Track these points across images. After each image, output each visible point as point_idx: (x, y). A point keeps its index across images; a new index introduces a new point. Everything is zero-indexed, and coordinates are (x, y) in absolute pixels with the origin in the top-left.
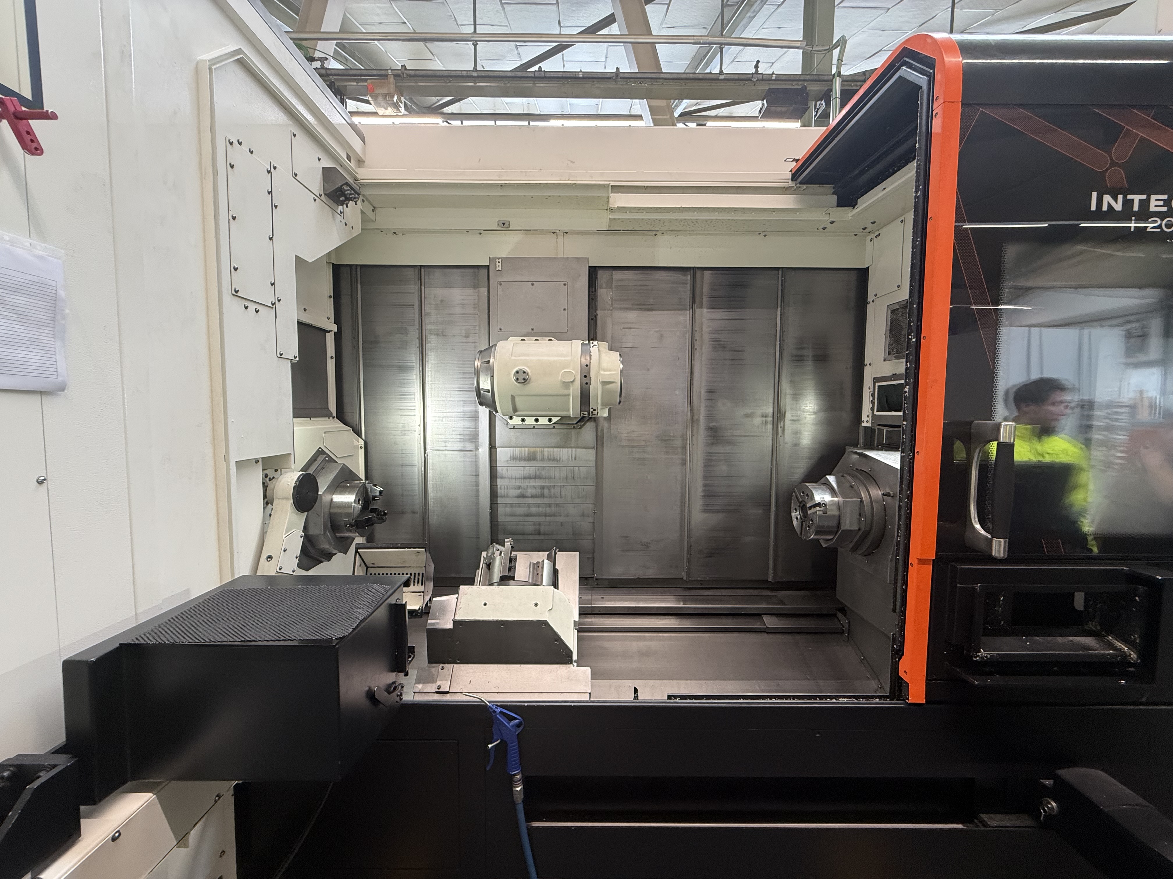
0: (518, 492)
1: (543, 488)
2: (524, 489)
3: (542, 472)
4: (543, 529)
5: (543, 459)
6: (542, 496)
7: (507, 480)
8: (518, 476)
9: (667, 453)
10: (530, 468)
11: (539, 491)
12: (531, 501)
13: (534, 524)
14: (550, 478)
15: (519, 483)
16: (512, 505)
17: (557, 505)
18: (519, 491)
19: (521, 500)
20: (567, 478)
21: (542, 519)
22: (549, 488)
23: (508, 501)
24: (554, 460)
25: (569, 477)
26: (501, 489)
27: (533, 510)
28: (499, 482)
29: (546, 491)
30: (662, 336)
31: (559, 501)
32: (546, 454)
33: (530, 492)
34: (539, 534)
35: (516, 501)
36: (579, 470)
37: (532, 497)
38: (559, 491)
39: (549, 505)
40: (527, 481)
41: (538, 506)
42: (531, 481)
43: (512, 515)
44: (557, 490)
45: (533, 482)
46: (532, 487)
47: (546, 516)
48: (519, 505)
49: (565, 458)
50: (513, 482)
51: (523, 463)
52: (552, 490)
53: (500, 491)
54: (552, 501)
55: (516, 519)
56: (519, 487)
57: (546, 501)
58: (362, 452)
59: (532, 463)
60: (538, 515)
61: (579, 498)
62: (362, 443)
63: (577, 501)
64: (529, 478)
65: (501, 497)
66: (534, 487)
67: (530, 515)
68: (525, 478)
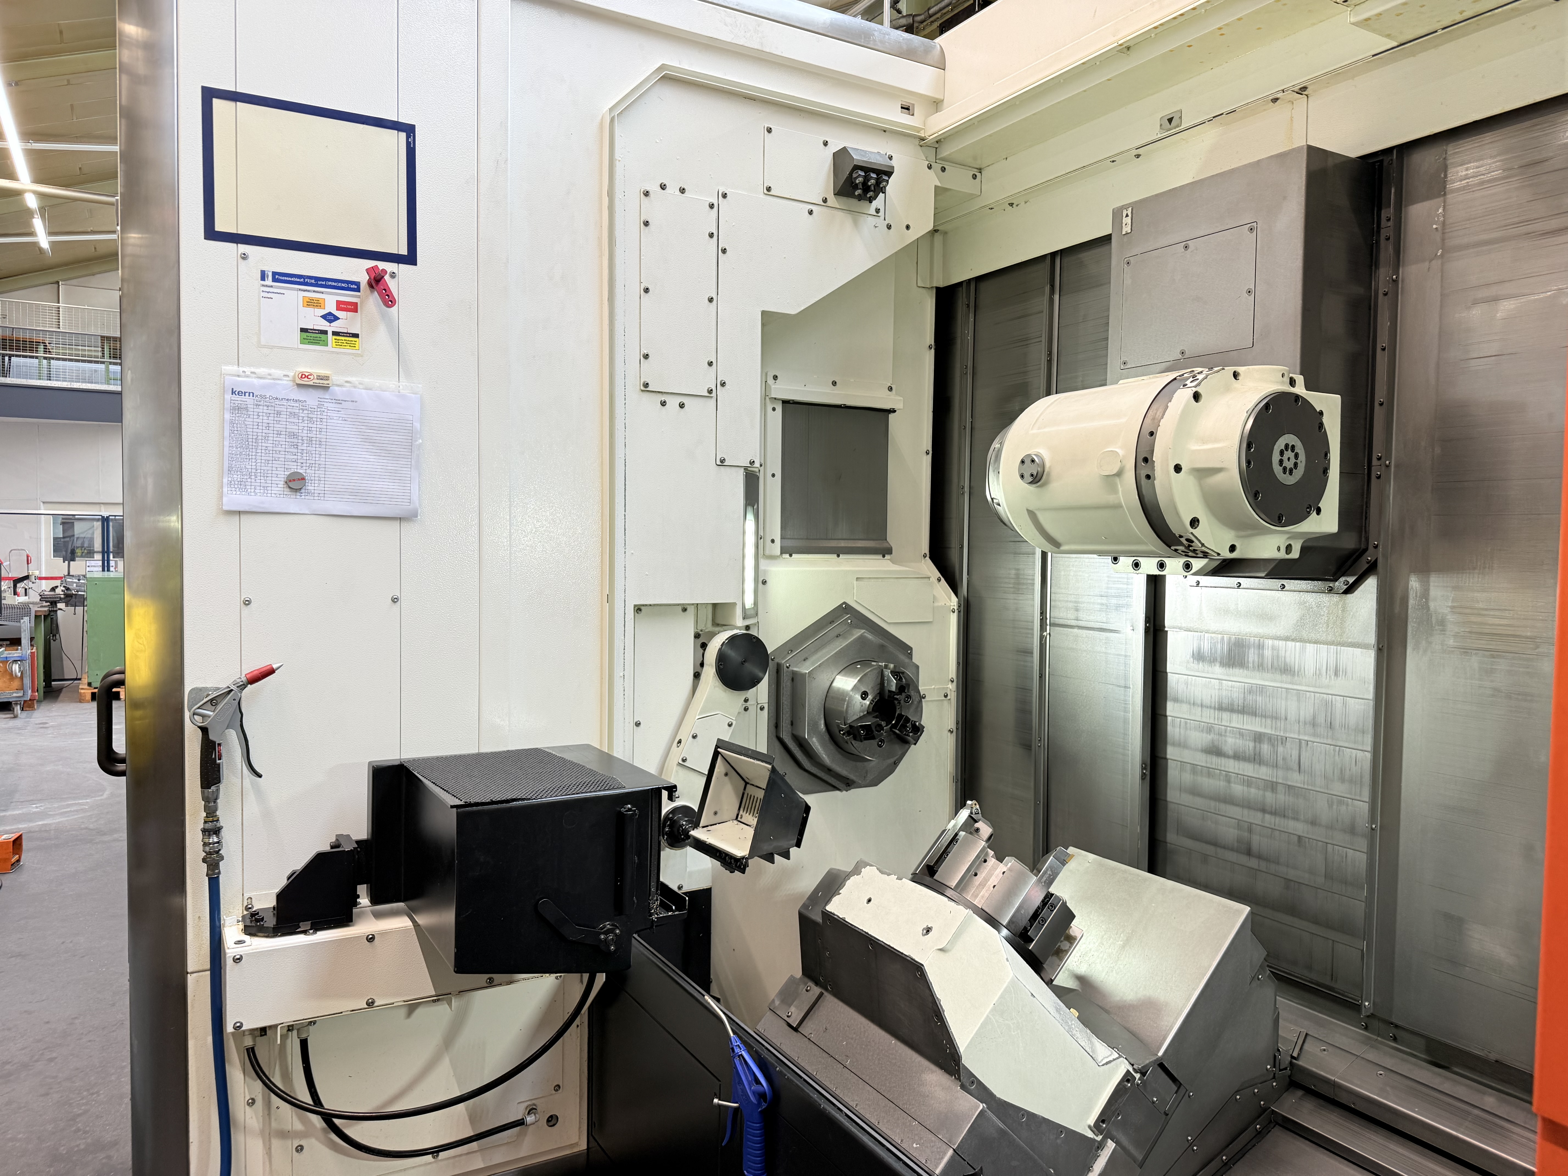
0: (1207, 739)
1: (1258, 738)
2: (1220, 734)
3: (1259, 699)
4: (1257, 841)
5: (1261, 666)
6: (1256, 759)
7: (1185, 707)
8: (1207, 701)
10: (1233, 686)
11: (1251, 745)
12: (1231, 766)
13: (1239, 824)
14: (1275, 717)
15: (1209, 717)
16: (1195, 770)
17: (1289, 789)
18: (1210, 737)
19: (1218, 761)
20: (1314, 724)
21: (1256, 818)
22: (1271, 739)
23: (1188, 756)
24: (1286, 670)
25: (1321, 719)
26: (1173, 726)
27: (1238, 789)
28: (1172, 710)
29: (1265, 748)
31: (1296, 780)
32: (1268, 653)
33: (1230, 743)
34: (1249, 852)
35: (1201, 759)
36: (1344, 704)
37: (1237, 756)
38: (1295, 753)
39: (1272, 786)
40: (1226, 715)
41: (1248, 782)
42: (1234, 716)
43: (1194, 792)
44: (1290, 751)
45: (1237, 722)
46: (1235, 732)
47: (1264, 811)
48: (1209, 772)
49: (1311, 670)
50: (1197, 714)
51: (1218, 671)
52: (1281, 749)
53: (1173, 731)
54: (1278, 776)
55: (1199, 802)
56: (1209, 729)
57: (1264, 773)
58: (956, 619)
59: (1239, 673)
60: (1247, 804)
61: (1342, 780)
62: (955, 602)
63: (1339, 789)
64: (1230, 709)
65: (1174, 744)
66: (1241, 734)
67: (1228, 800)
68: (1221, 708)
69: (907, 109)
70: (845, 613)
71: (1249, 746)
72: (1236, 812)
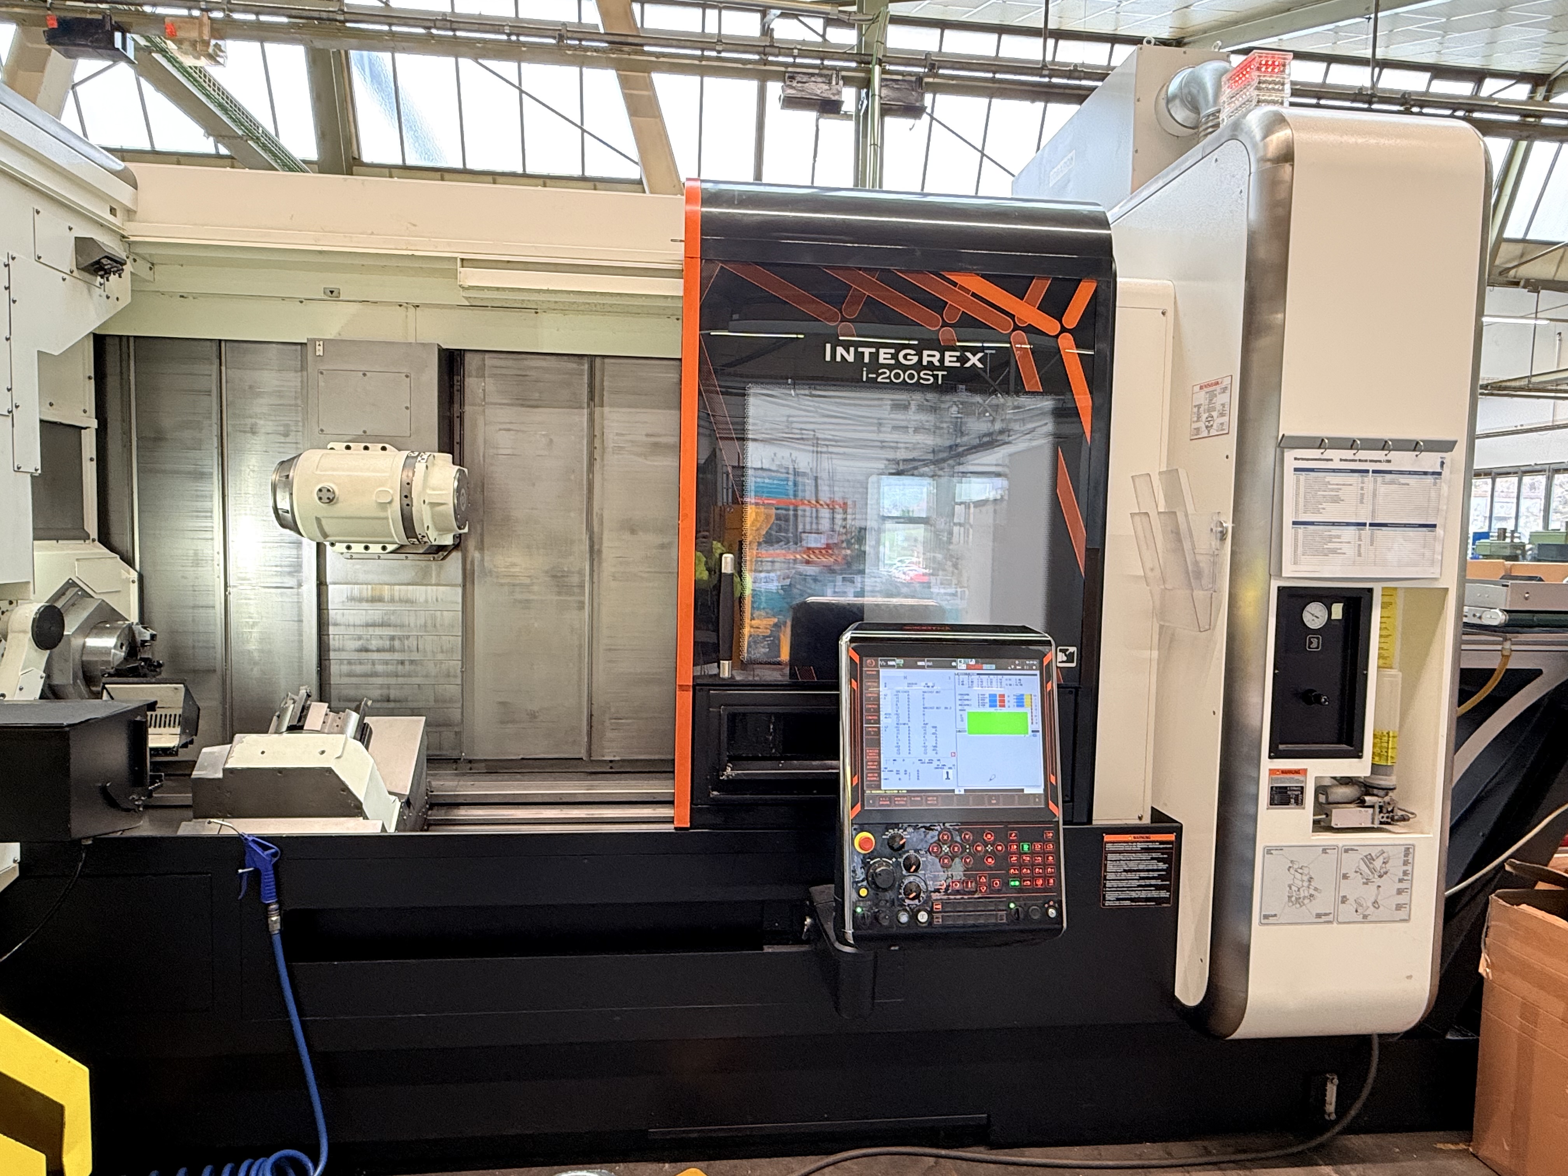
0: (358, 644)
1: (392, 638)
2: (367, 640)
3: (392, 617)
4: (393, 694)
5: (392, 601)
6: (392, 649)
7: (343, 627)
8: (358, 622)
9: (559, 593)
10: (375, 613)
11: (388, 642)
12: (375, 656)
13: (382, 686)
14: (402, 626)
15: (359, 631)
16: (350, 662)
17: (412, 662)
18: (360, 643)
19: (364, 655)
20: (425, 626)
21: (392, 681)
22: (400, 638)
23: (344, 655)
24: (408, 601)
25: (429, 622)
26: (334, 639)
27: (380, 668)
28: (332, 630)
29: (397, 643)
30: (551, 440)
31: (415, 656)
32: (397, 594)
33: (374, 644)
34: (388, 701)
35: (355, 656)
36: (442, 615)
37: (378, 651)
38: (415, 643)
39: (402, 663)
40: (371, 629)
41: (386, 662)
42: (377, 628)
43: (350, 675)
44: (412, 642)
45: (378, 631)
46: (377, 637)
47: (397, 676)
48: (361, 662)
49: (422, 600)
50: (351, 631)
51: (365, 605)
52: (406, 642)
53: (333, 643)
54: (405, 656)
55: (354, 680)
56: (360, 638)
57: (397, 656)
58: (134, 589)
59: (378, 605)
60: (388, 675)
61: (442, 652)
62: (134, 575)
63: (440, 657)
64: (374, 625)
65: (335, 650)
66: (381, 637)
67: (375, 674)
68: (367, 625)
69: (113, 211)
70: (71, 584)
71: (387, 643)
72: (379, 681)
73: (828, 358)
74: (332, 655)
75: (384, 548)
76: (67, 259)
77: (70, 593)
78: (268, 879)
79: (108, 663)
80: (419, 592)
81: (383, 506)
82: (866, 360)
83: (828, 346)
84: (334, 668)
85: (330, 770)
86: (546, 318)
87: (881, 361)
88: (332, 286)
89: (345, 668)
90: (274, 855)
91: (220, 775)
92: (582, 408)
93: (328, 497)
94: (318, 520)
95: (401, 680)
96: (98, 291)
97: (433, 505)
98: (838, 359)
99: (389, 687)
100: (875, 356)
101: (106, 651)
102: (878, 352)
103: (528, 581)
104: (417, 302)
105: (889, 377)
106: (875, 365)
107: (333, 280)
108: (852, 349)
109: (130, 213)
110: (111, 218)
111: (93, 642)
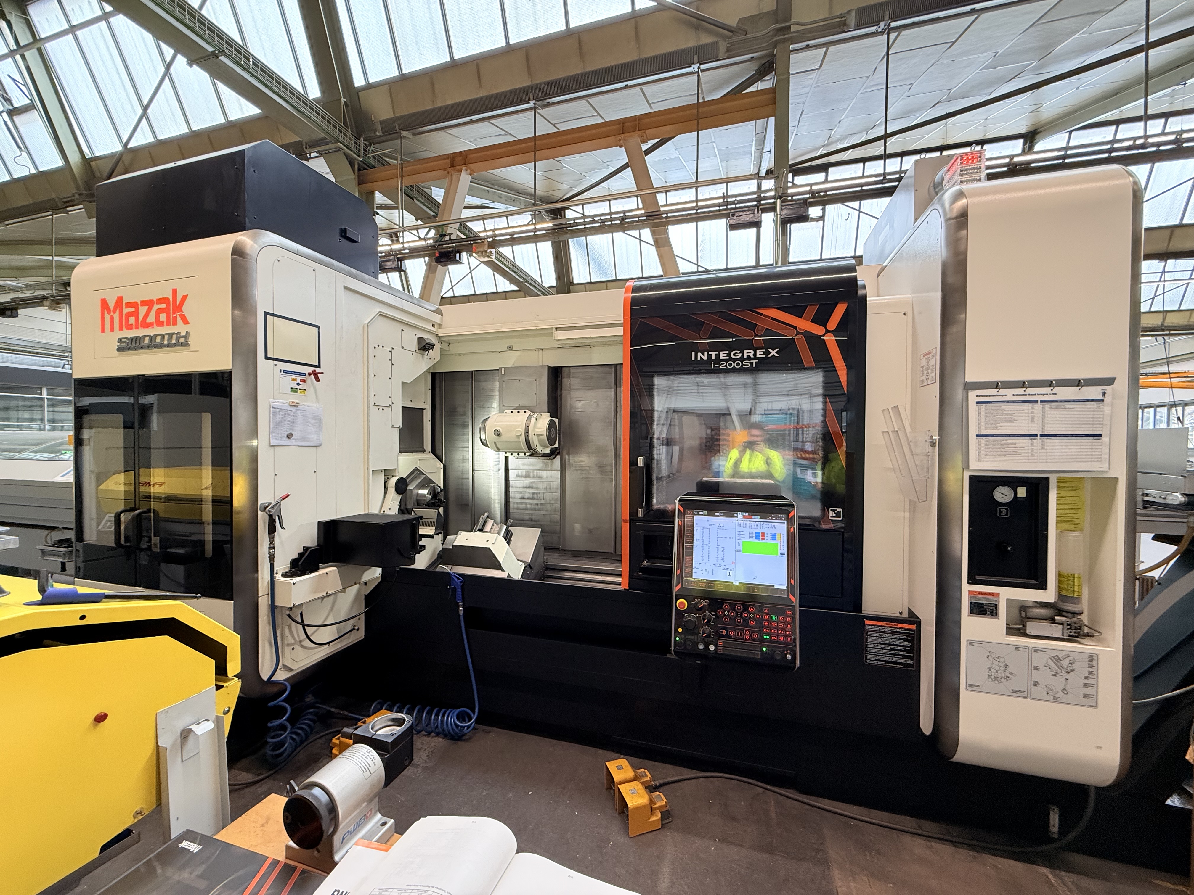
0: (520, 496)
1: (533, 493)
2: (524, 494)
3: (533, 484)
4: (534, 517)
5: (533, 477)
6: (533, 498)
7: (514, 488)
8: (521, 486)
9: (602, 474)
10: (526, 482)
12: (527, 501)
13: (529, 514)
14: (537, 488)
15: (521, 490)
16: (517, 503)
17: (541, 504)
19: (523, 501)
20: (546, 489)
21: (533, 512)
22: (536, 493)
23: (516, 500)
24: (540, 477)
25: (548, 487)
27: (529, 506)
28: (511, 489)
29: (535, 495)
30: (598, 405)
31: (542, 502)
32: (535, 474)
33: (527, 496)
35: (519, 501)
36: (552, 484)
37: (528, 499)
39: (537, 504)
41: (531, 504)
43: (518, 509)
44: (541, 495)
45: (528, 490)
46: (528, 493)
47: (536, 509)
48: (521, 503)
49: (545, 477)
50: (518, 490)
51: (523, 479)
52: (539, 495)
53: (511, 494)
54: (538, 502)
56: (521, 493)
57: (535, 501)
58: (442, 471)
59: (528, 479)
60: (531, 509)
61: (553, 500)
62: (442, 466)
63: (552, 502)
64: (526, 488)
65: (511, 498)
66: (529, 493)
67: (527, 509)
68: (524, 488)
69: (433, 326)
70: (416, 469)
71: (531, 495)
72: (528, 512)
73: (693, 359)
74: (511, 500)
75: (525, 454)
76: (414, 346)
77: (416, 473)
78: (459, 590)
79: (424, 500)
80: (545, 474)
81: (519, 437)
82: (714, 358)
83: (693, 353)
84: (511, 505)
85: (489, 549)
86: (596, 349)
87: (722, 358)
88: (510, 345)
89: (515, 506)
90: (461, 582)
91: (451, 547)
92: (611, 388)
93: (498, 434)
94: (495, 443)
95: (536, 512)
96: (426, 357)
97: (538, 435)
98: (699, 359)
99: (532, 514)
100: (717, 356)
101: (424, 496)
102: (719, 354)
103: (588, 468)
104: (542, 348)
105: (726, 366)
106: (718, 360)
107: (510, 342)
108: (706, 354)
109: (440, 325)
110: (432, 329)
111: (421, 492)
